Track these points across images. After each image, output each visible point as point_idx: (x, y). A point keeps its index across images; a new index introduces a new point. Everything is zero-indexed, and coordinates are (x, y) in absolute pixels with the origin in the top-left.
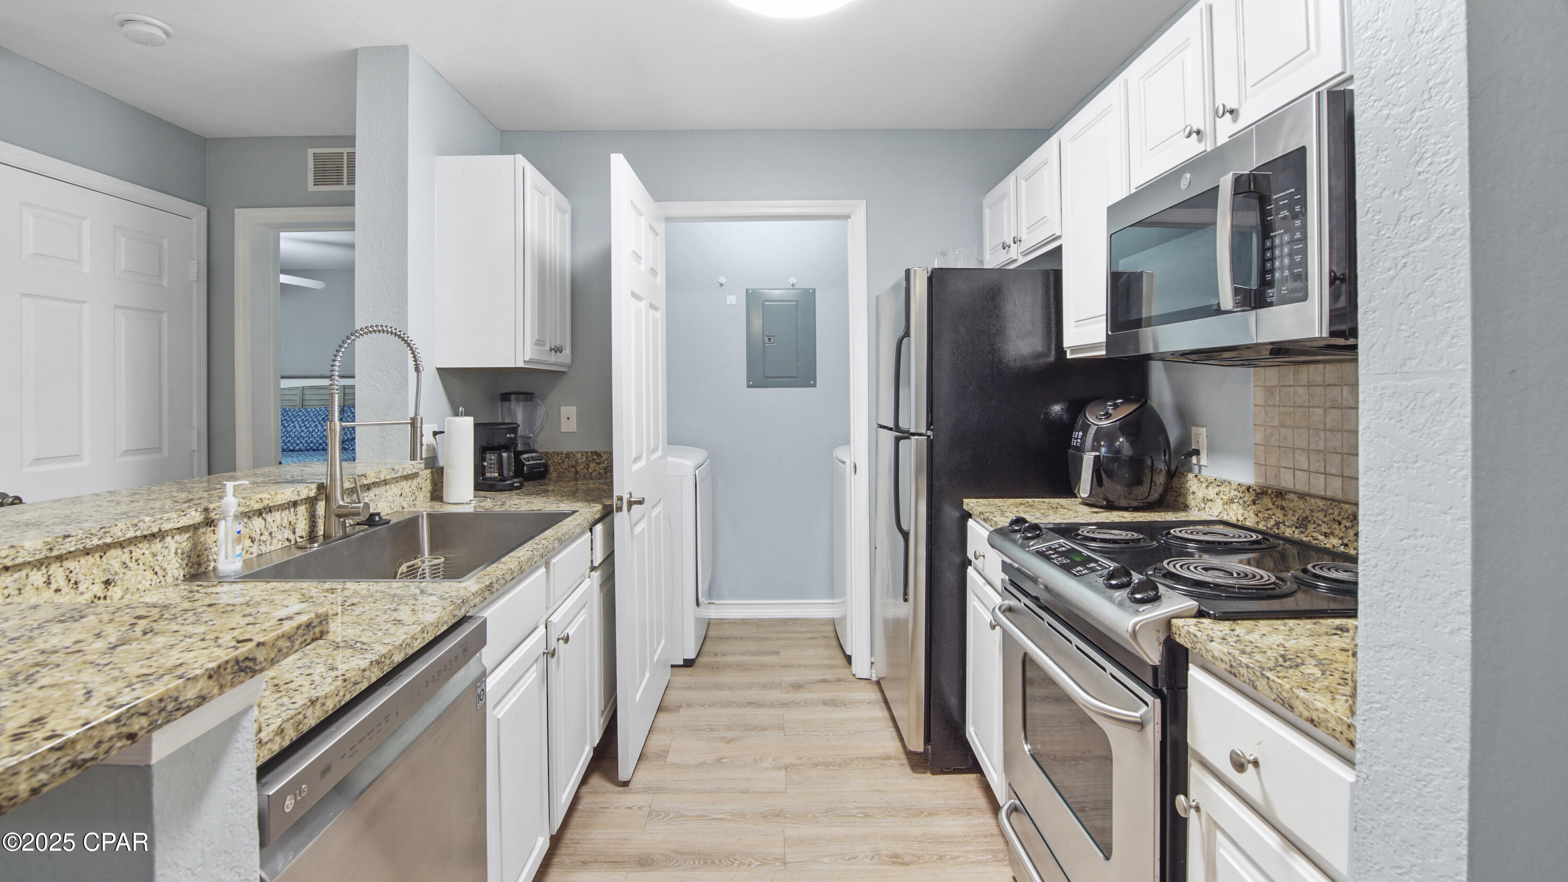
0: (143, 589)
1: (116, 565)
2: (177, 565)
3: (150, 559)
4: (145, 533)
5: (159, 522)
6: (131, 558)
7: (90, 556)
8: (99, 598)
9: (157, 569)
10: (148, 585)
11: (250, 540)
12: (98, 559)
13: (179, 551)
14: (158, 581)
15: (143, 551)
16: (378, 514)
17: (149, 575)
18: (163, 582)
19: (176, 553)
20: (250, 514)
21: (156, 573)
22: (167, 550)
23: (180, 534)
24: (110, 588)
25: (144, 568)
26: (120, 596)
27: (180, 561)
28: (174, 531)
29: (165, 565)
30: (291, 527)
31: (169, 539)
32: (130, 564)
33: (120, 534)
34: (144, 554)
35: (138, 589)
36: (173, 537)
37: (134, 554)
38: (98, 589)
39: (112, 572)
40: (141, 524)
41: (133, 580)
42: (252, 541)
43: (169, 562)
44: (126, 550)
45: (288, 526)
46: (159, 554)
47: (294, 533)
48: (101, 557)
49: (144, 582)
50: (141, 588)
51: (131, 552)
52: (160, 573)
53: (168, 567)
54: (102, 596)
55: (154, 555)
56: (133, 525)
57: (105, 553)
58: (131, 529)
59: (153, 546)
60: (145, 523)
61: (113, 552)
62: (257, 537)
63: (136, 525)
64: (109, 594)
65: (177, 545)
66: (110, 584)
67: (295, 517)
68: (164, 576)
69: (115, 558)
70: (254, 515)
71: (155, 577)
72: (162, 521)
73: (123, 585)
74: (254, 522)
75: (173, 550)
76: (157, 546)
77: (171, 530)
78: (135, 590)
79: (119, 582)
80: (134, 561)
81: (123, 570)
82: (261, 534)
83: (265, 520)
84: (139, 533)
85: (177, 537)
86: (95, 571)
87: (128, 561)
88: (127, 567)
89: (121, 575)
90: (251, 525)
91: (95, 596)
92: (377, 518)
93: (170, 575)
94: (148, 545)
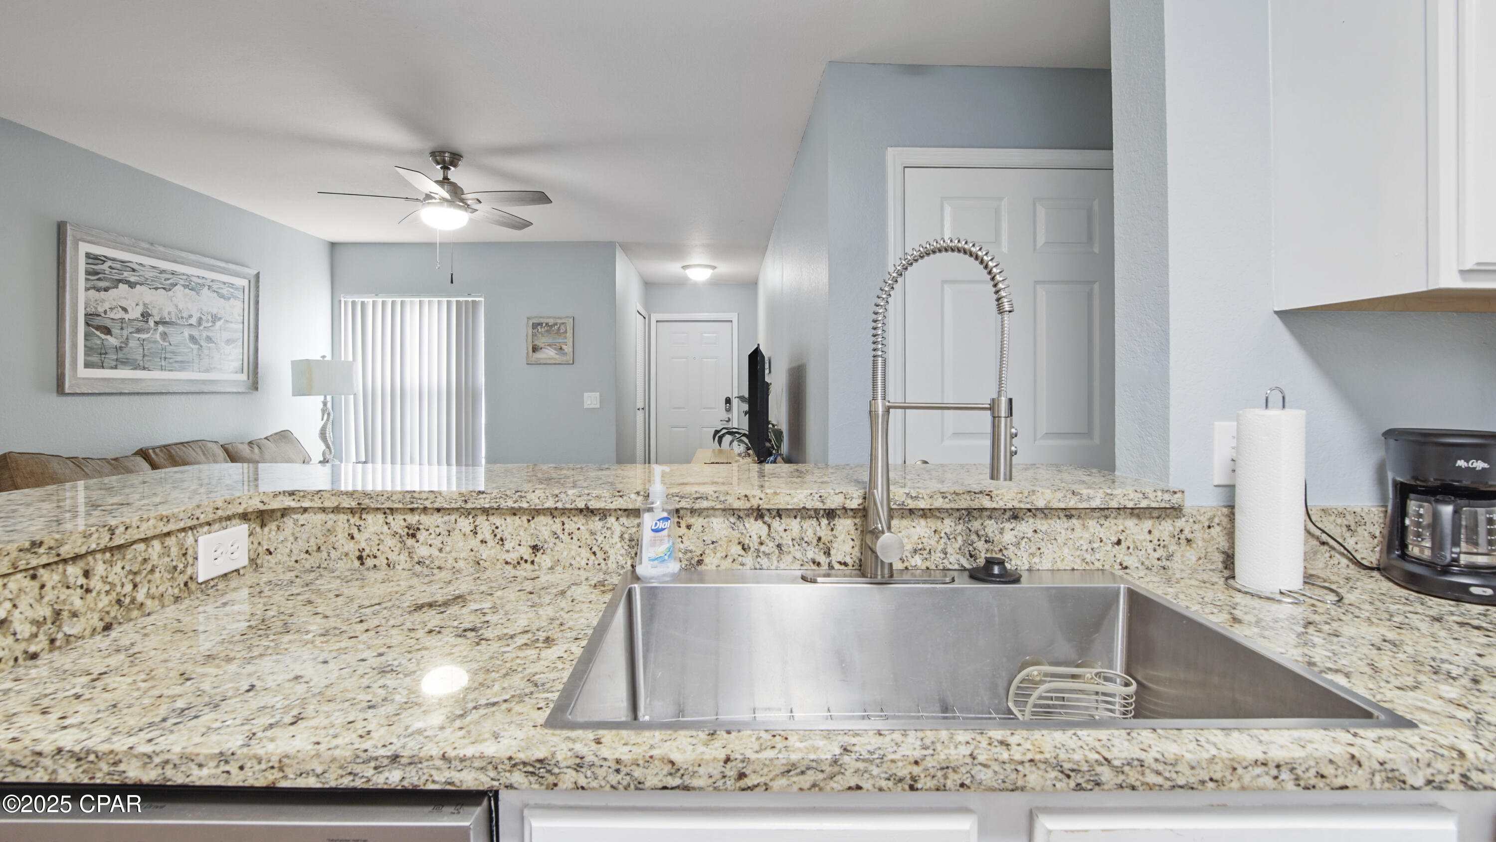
0: (577, 566)
1: (545, 533)
2: (623, 552)
3: (587, 536)
4: (568, 506)
5: (585, 497)
6: (563, 530)
7: (517, 517)
8: (526, 561)
9: (595, 549)
10: (583, 563)
11: (740, 547)
12: (526, 522)
13: (626, 536)
14: (596, 563)
15: (578, 526)
16: (1001, 563)
17: (585, 553)
18: (603, 565)
19: (622, 537)
20: (741, 514)
21: (594, 553)
22: (609, 532)
23: (628, 516)
24: (539, 554)
25: (579, 543)
26: (549, 565)
27: (627, 548)
28: (619, 512)
29: (606, 548)
30: (821, 545)
31: (612, 520)
32: (561, 536)
33: (537, 501)
34: (579, 529)
35: (571, 565)
36: (618, 519)
37: (566, 526)
38: (526, 553)
39: (541, 538)
40: (562, 496)
41: (565, 553)
42: (744, 549)
43: (612, 546)
44: (557, 520)
45: (815, 542)
46: (599, 534)
47: (828, 553)
48: (529, 521)
49: (578, 559)
50: (576, 564)
51: (563, 524)
52: (600, 555)
53: (611, 552)
54: (529, 560)
55: (592, 533)
56: (553, 495)
57: (533, 518)
58: (550, 498)
59: (590, 522)
60: (567, 495)
61: (541, 519)
62: (754, 544)
63: (557, 496)
64: (536, 560)
65: (624, 529)
66: (538, 550)
67: (830, 533)
68: (605, 560)
69: (544, 526)
70: (748, 516)
71: (593, 557)
72: (589, 497)
73: (553, 556)
74: (747, 525)
75: (617, 534)
76: (596, 524)
77: (615, 510)
78: (568, 565)
79: (549, 551)
80: (566, 534)
81: (553, 540)
82: (761, 544)
83: (769, 526)
84: (560, 505)
85: (623, 520)
86: (521, 533)
87: (559, 532)
88: (558, 537)
89: (551, 545)
90: (741, 527)
91: (522, 558)
92: (996, 570)
93: (612, 558)
94: (584, 521)
